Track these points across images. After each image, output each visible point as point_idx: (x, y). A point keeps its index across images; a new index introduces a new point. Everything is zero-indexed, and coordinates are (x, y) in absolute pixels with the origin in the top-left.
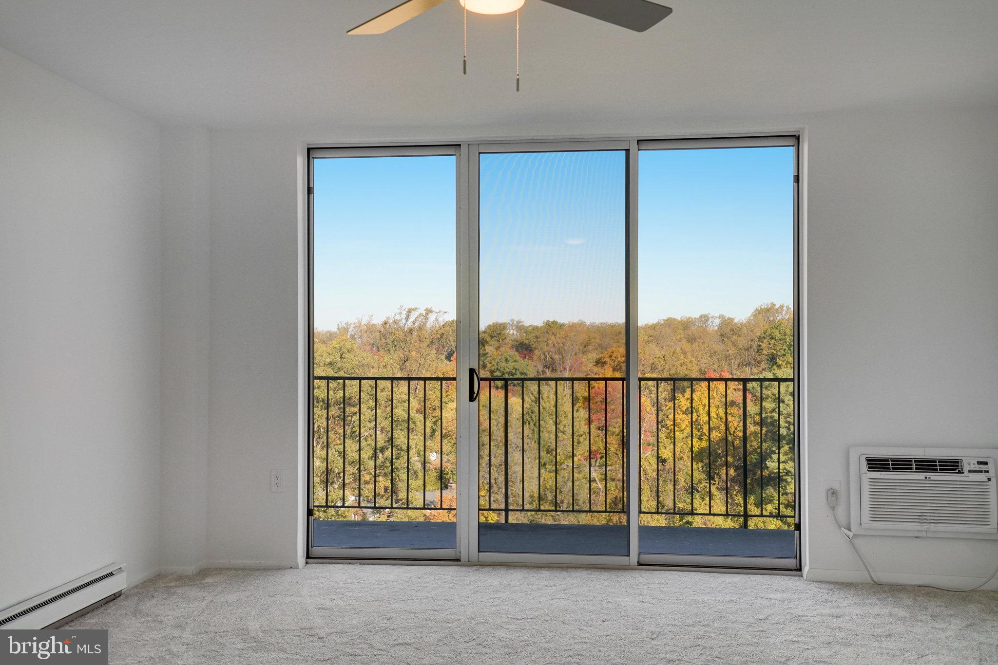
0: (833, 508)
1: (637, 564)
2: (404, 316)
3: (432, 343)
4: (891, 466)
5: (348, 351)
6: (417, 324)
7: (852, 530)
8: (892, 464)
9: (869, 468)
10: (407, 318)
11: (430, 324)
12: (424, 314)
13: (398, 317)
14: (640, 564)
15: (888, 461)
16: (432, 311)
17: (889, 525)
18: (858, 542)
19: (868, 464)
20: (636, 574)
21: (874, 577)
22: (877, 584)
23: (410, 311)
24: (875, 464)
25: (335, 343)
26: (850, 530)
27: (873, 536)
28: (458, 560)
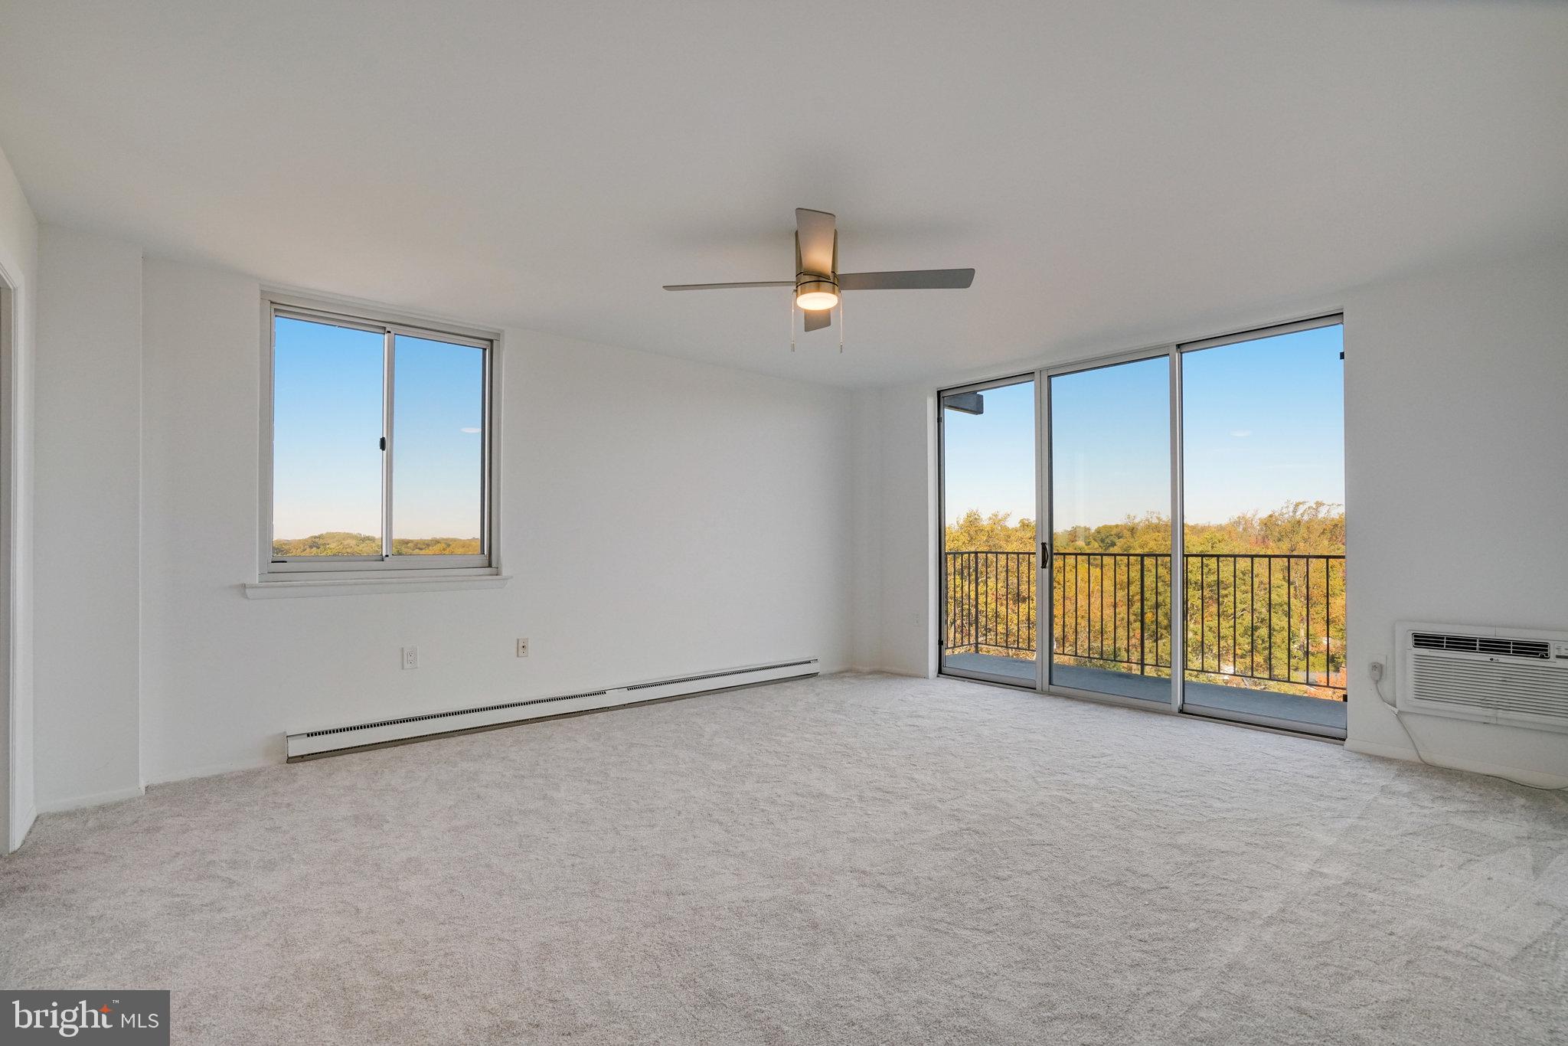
0: (1377, 682)
1: (1177, 710)
2: (1291, 509)
3: (1323, 533)
4: (1445, 644)
5: (1220, 542)
6: (1306, 518)
7: (1397, 706)
8: (1447, 642)
9: (1416, 644)
10: (1295, 512)
11: (1321, 515)
12: (1314, 507)
13: (1284, 511)
14: (1182, 711)
15: (1443, 638)
16: (1324, 504)
17: (1450, 707)
18: (1406, 719)
19: (1415, 640)
20: (1175, 719)
21: (1423, 758)
22: (1426, 764)
23: (1297, 505)
24: (1422, 640)
25: (1207, 535)
26: (1395, 706)
27: (1425, 715)
28: (1035, 689)
